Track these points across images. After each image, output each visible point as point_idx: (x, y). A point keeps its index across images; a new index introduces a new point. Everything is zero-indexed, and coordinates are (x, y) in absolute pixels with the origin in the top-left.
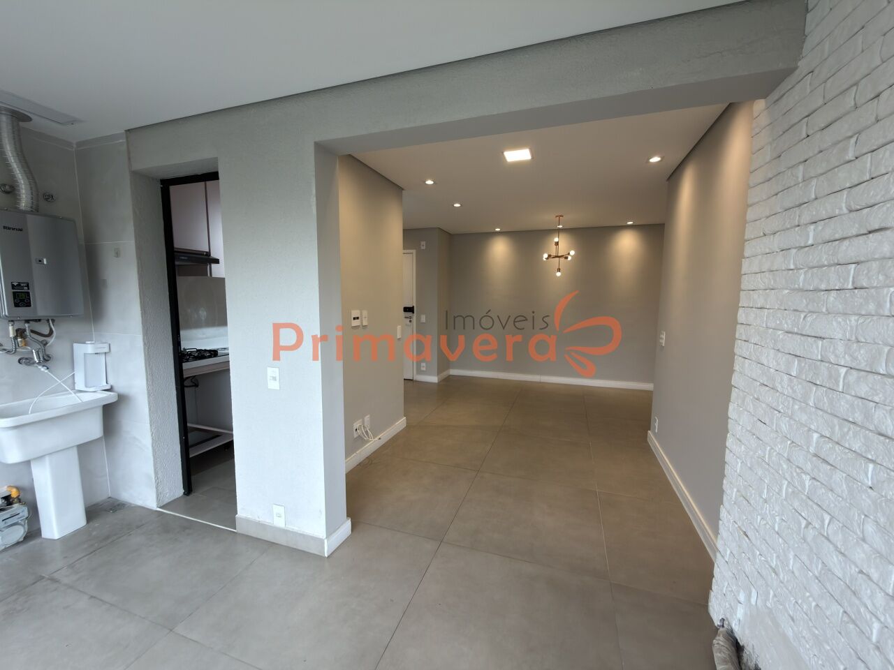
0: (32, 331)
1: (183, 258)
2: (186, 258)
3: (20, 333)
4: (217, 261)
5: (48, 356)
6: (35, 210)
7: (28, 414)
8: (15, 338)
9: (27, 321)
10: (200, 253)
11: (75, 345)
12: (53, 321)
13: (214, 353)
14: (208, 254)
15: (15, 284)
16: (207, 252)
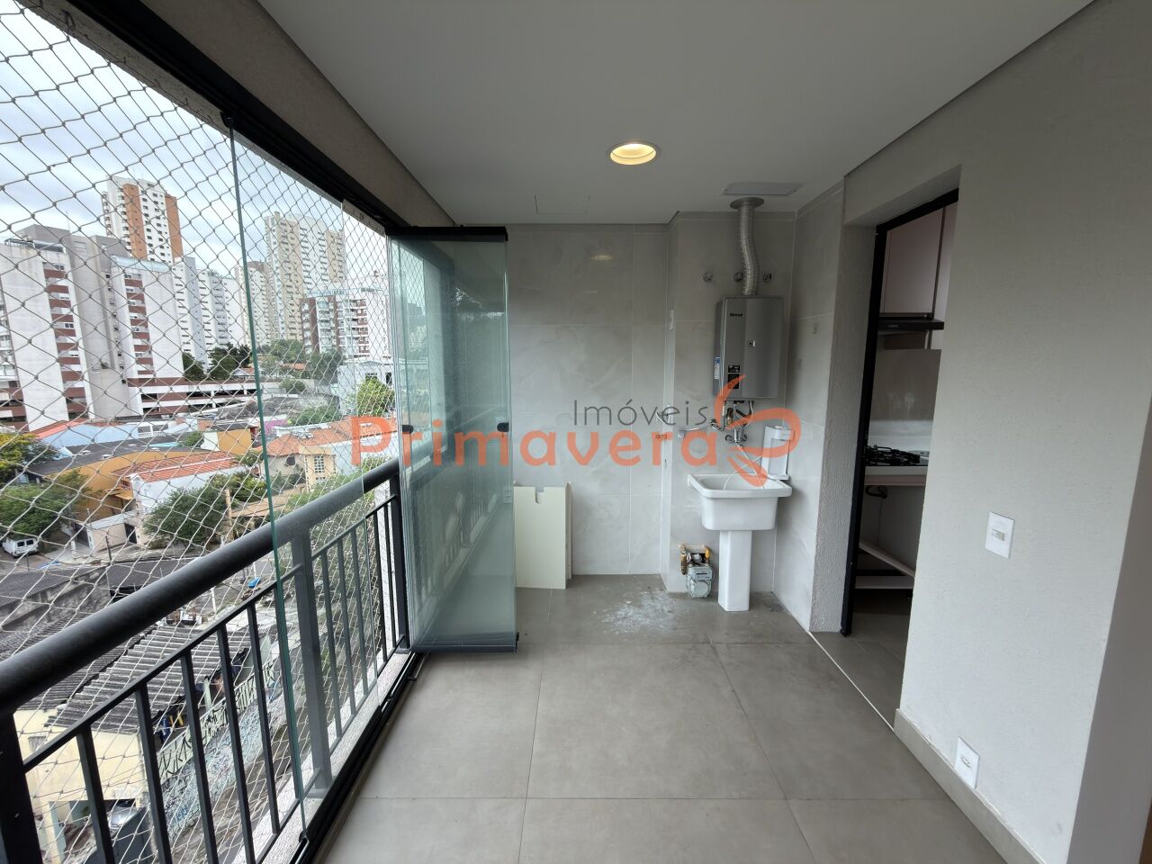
0: (738, 411)
1: (892, 326)
2: (896, 326)
3: (730, 412)
4: (940, 326)
5: (745, 436)
6: (756, 293)
7: (722, 489)
8: (726, 416)
9: (735, 402)
10: (919, 317)
11: (767, 428)
12: (753, 402)
13: (914, 459)
14: (930, 316)
15: (731, 367)
16: (928, 314)
